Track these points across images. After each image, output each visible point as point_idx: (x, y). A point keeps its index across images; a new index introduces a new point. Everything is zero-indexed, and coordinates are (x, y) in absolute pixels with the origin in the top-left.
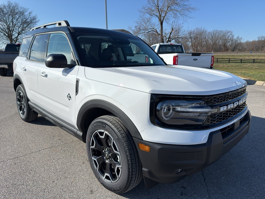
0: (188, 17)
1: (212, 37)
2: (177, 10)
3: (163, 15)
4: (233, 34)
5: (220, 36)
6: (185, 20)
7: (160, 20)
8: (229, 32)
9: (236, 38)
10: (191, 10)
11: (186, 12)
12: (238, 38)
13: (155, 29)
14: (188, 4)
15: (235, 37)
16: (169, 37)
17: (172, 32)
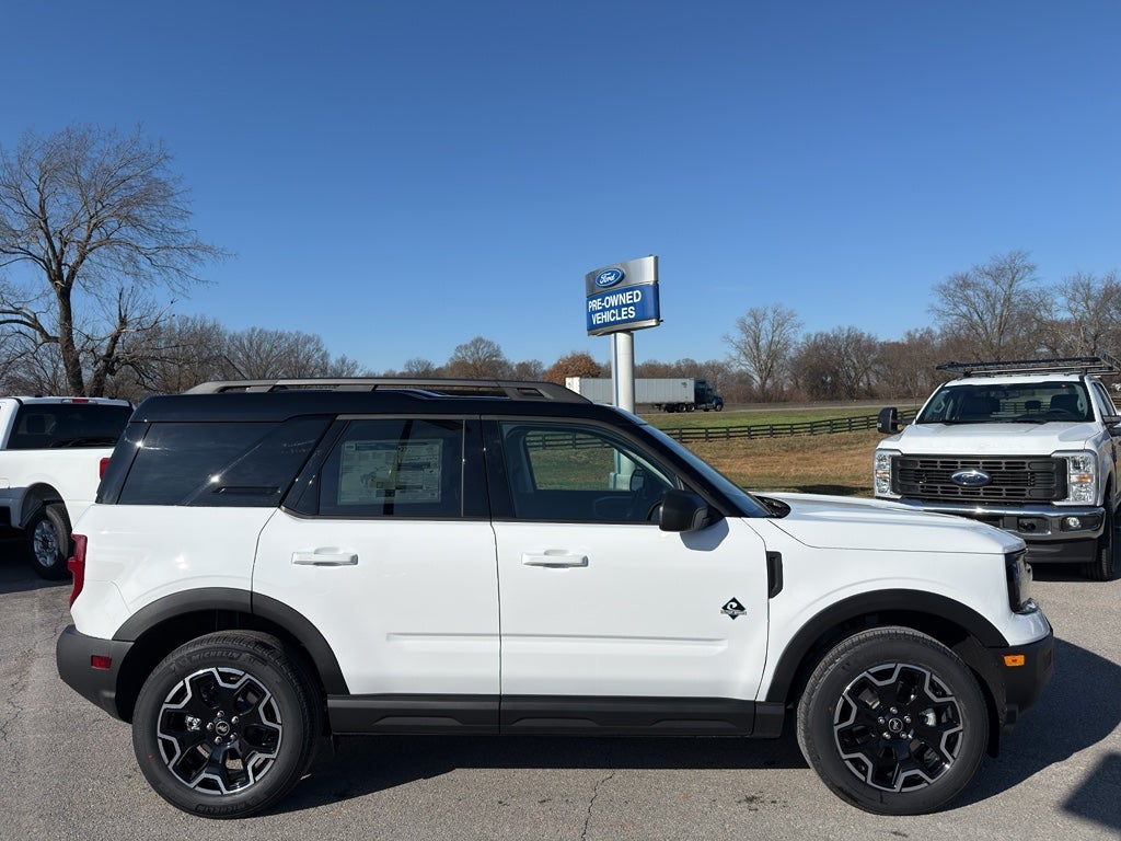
0: (190, 280)
1: (248, 357)
2: (140, 245)
3: (71, 257)
4: (324, 349)
5: (275, 352)
6: (179, 289)
7: (55, 276)
8: (309, 340)
9: (337, 361)
10: (200, 255)
11: (178, 259)
12: (343, 362)
13: (28, 317)
14: (186, 228)
15: (333, 361)
16: (109, 355)
17: (119, 333)
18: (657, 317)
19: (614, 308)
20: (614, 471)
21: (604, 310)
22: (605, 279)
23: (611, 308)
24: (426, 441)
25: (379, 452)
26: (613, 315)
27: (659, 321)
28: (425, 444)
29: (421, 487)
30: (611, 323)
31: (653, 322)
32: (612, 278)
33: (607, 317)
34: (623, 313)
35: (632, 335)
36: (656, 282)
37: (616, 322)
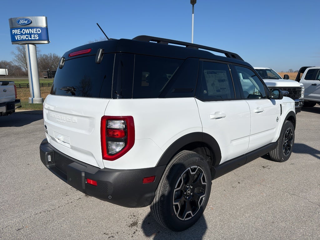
18: (48, 40)
19: (28, 34)
20: (31, 97)
21: (22, 34)
22: (22, 22)
23: (26, 34)
24: (223, 71)
25: (213, 75)
26: (27, 37)
27: (49, 42)
28: (222, 72)
29: (225, 89)
30: (26, 40)
31: (46, 42)
32: (26, 22)
33: (24, 37)
34: (32, 37)
35: (35, 46)
36: (47, 27)
37: (28, 40)
